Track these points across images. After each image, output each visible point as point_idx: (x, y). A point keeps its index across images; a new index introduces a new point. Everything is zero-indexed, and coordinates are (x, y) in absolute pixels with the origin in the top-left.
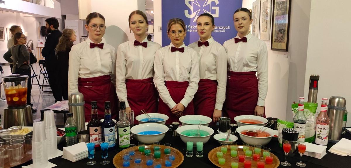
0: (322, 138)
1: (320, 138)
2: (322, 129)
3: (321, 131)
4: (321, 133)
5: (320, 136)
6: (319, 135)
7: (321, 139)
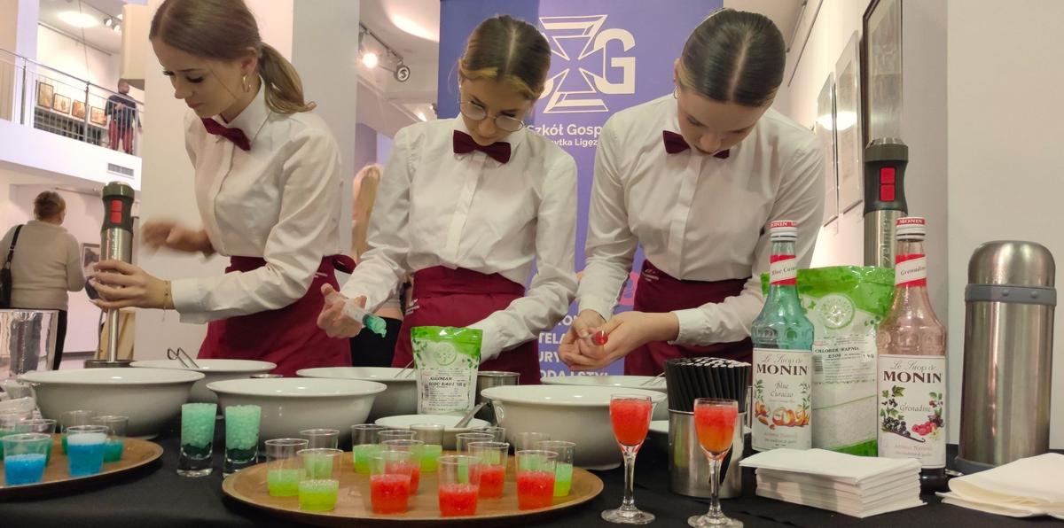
0: (909, 428)
1: (895, 431)
2: (904, 377)
3: (897, 391)
4: (897, 399)
5: (896, 418)
6: (888, 411)
7: (903, 431)
